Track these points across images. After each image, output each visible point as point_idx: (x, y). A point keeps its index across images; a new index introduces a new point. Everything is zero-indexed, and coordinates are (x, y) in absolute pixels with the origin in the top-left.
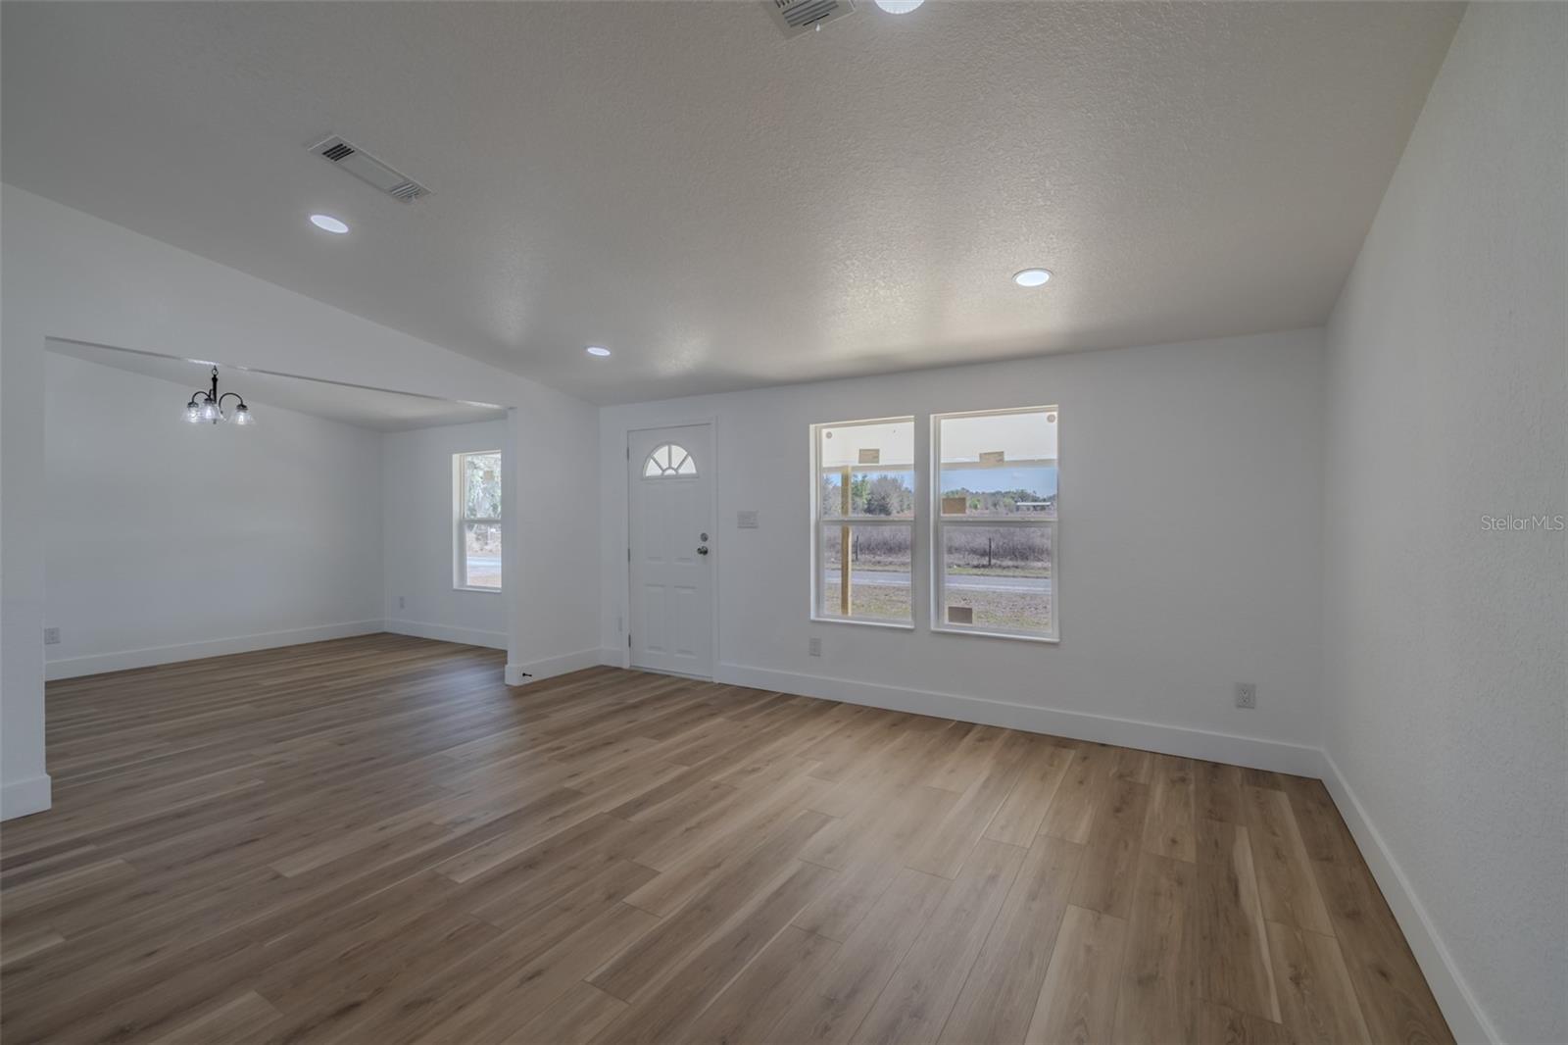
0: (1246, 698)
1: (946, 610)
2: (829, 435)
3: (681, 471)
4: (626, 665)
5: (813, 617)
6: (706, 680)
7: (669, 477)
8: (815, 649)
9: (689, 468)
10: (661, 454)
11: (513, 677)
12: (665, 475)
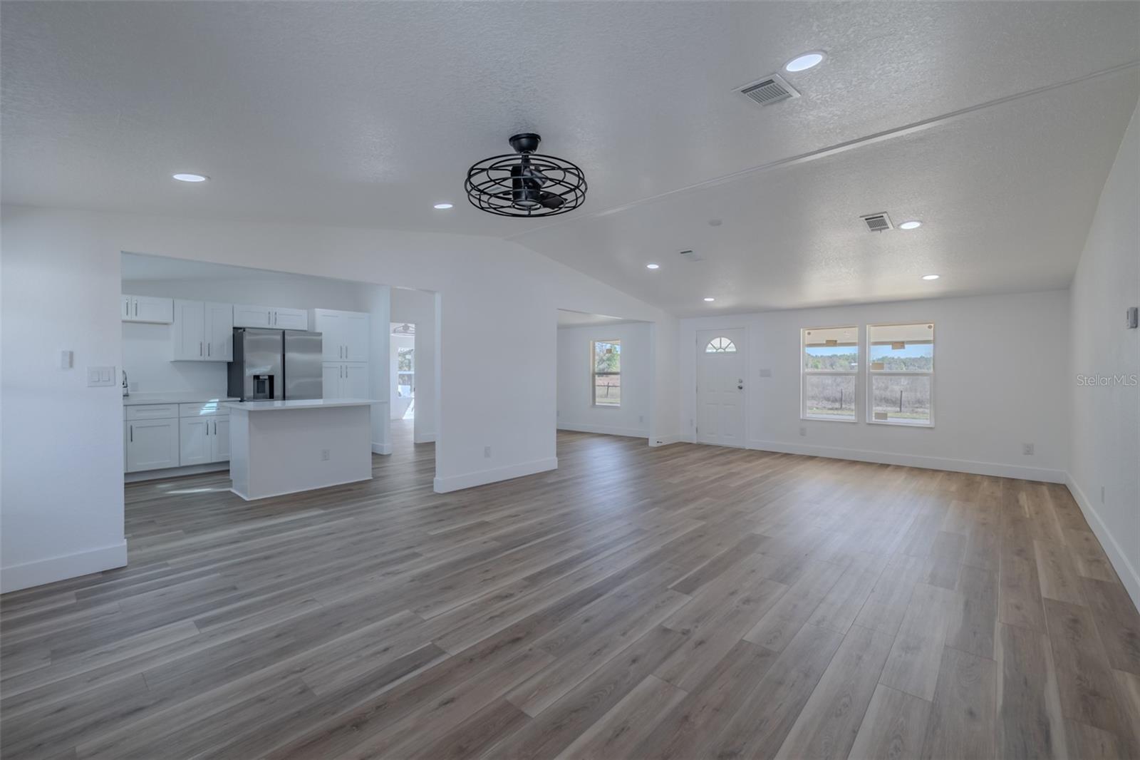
0: (1029, 450)
1: (874, 415)
2: (805, 333)
3: (727, 350)
4: (695, 442)
5: (801, 417)
6: (742, 447)
7: (720, 353)
8: (803, 432)
9: (732, 348)
10: (716, 342)
11: (652, 444)
12: (718, 351)
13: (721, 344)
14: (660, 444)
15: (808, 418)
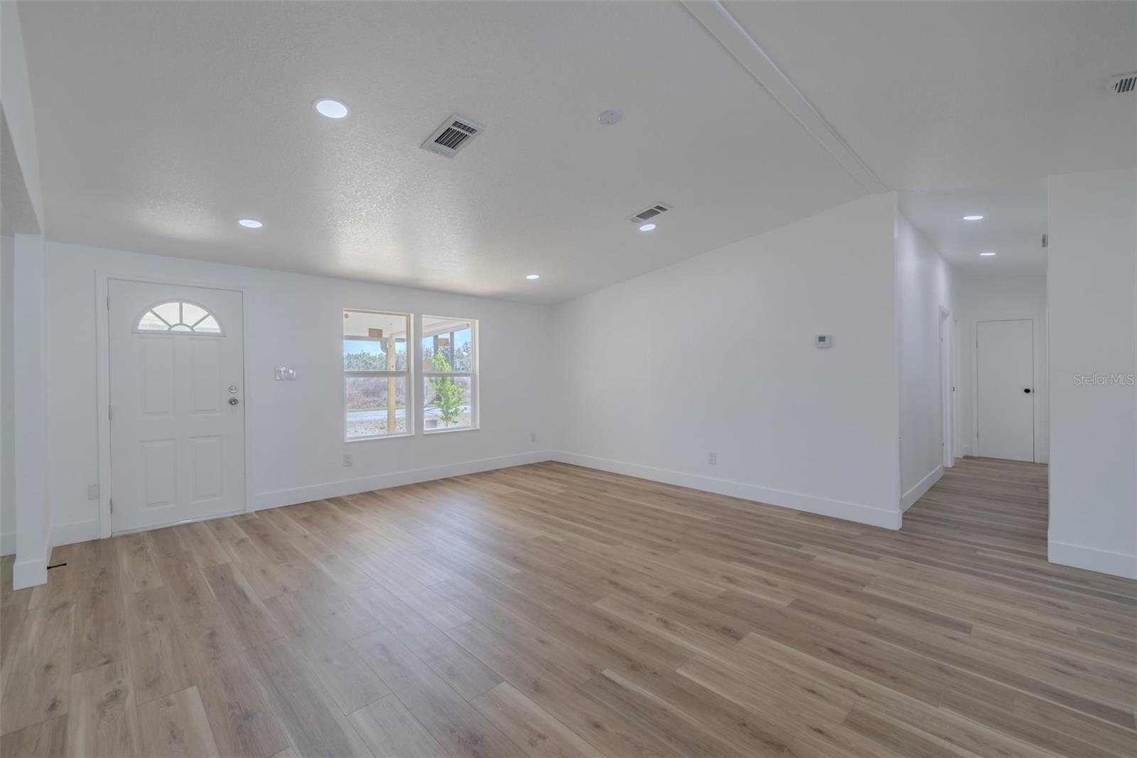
0: (533, 438)
1: (425, 423)
4: (106, 535)
7: (181, 333)
9: (211, 325)
12: (172, 329)
13: (181, 316)
15: (350, 438)
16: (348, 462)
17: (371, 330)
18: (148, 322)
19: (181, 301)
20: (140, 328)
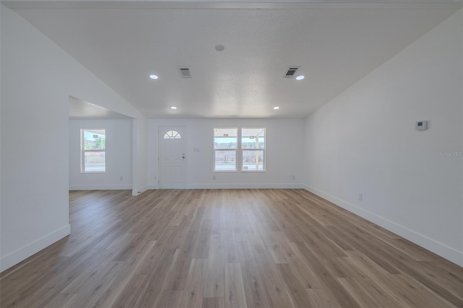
0: (293, 178)
1: (243, 167)
2: (216, 131)
3: (176, 138)
4: (158, 189)
5: (214, 171)
9: (179, 136)
10: (170, 133)
11: (135, 193)
12: (171, 138)
13: (172, 134)
14: (139, 193)
15: (217, 171)
16: (214, 178)
17: (224, 135)
18: (166, 136)
19: (172, 130)
20: (164, 138)
